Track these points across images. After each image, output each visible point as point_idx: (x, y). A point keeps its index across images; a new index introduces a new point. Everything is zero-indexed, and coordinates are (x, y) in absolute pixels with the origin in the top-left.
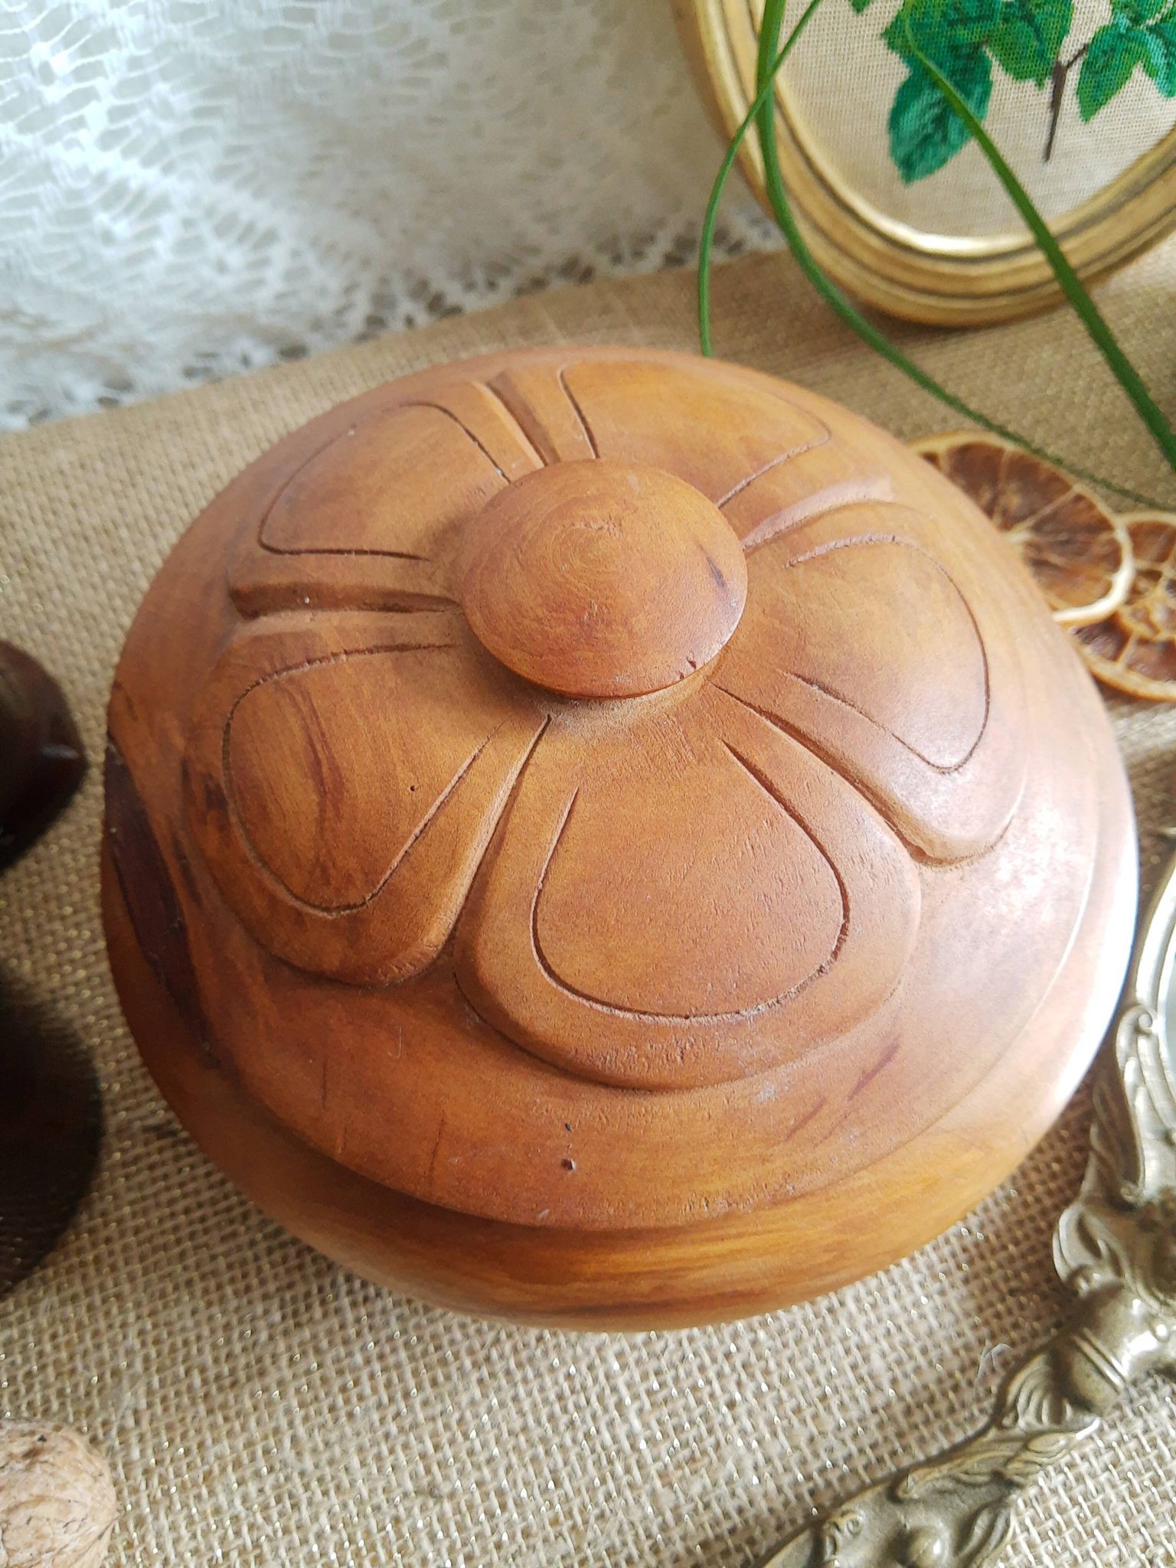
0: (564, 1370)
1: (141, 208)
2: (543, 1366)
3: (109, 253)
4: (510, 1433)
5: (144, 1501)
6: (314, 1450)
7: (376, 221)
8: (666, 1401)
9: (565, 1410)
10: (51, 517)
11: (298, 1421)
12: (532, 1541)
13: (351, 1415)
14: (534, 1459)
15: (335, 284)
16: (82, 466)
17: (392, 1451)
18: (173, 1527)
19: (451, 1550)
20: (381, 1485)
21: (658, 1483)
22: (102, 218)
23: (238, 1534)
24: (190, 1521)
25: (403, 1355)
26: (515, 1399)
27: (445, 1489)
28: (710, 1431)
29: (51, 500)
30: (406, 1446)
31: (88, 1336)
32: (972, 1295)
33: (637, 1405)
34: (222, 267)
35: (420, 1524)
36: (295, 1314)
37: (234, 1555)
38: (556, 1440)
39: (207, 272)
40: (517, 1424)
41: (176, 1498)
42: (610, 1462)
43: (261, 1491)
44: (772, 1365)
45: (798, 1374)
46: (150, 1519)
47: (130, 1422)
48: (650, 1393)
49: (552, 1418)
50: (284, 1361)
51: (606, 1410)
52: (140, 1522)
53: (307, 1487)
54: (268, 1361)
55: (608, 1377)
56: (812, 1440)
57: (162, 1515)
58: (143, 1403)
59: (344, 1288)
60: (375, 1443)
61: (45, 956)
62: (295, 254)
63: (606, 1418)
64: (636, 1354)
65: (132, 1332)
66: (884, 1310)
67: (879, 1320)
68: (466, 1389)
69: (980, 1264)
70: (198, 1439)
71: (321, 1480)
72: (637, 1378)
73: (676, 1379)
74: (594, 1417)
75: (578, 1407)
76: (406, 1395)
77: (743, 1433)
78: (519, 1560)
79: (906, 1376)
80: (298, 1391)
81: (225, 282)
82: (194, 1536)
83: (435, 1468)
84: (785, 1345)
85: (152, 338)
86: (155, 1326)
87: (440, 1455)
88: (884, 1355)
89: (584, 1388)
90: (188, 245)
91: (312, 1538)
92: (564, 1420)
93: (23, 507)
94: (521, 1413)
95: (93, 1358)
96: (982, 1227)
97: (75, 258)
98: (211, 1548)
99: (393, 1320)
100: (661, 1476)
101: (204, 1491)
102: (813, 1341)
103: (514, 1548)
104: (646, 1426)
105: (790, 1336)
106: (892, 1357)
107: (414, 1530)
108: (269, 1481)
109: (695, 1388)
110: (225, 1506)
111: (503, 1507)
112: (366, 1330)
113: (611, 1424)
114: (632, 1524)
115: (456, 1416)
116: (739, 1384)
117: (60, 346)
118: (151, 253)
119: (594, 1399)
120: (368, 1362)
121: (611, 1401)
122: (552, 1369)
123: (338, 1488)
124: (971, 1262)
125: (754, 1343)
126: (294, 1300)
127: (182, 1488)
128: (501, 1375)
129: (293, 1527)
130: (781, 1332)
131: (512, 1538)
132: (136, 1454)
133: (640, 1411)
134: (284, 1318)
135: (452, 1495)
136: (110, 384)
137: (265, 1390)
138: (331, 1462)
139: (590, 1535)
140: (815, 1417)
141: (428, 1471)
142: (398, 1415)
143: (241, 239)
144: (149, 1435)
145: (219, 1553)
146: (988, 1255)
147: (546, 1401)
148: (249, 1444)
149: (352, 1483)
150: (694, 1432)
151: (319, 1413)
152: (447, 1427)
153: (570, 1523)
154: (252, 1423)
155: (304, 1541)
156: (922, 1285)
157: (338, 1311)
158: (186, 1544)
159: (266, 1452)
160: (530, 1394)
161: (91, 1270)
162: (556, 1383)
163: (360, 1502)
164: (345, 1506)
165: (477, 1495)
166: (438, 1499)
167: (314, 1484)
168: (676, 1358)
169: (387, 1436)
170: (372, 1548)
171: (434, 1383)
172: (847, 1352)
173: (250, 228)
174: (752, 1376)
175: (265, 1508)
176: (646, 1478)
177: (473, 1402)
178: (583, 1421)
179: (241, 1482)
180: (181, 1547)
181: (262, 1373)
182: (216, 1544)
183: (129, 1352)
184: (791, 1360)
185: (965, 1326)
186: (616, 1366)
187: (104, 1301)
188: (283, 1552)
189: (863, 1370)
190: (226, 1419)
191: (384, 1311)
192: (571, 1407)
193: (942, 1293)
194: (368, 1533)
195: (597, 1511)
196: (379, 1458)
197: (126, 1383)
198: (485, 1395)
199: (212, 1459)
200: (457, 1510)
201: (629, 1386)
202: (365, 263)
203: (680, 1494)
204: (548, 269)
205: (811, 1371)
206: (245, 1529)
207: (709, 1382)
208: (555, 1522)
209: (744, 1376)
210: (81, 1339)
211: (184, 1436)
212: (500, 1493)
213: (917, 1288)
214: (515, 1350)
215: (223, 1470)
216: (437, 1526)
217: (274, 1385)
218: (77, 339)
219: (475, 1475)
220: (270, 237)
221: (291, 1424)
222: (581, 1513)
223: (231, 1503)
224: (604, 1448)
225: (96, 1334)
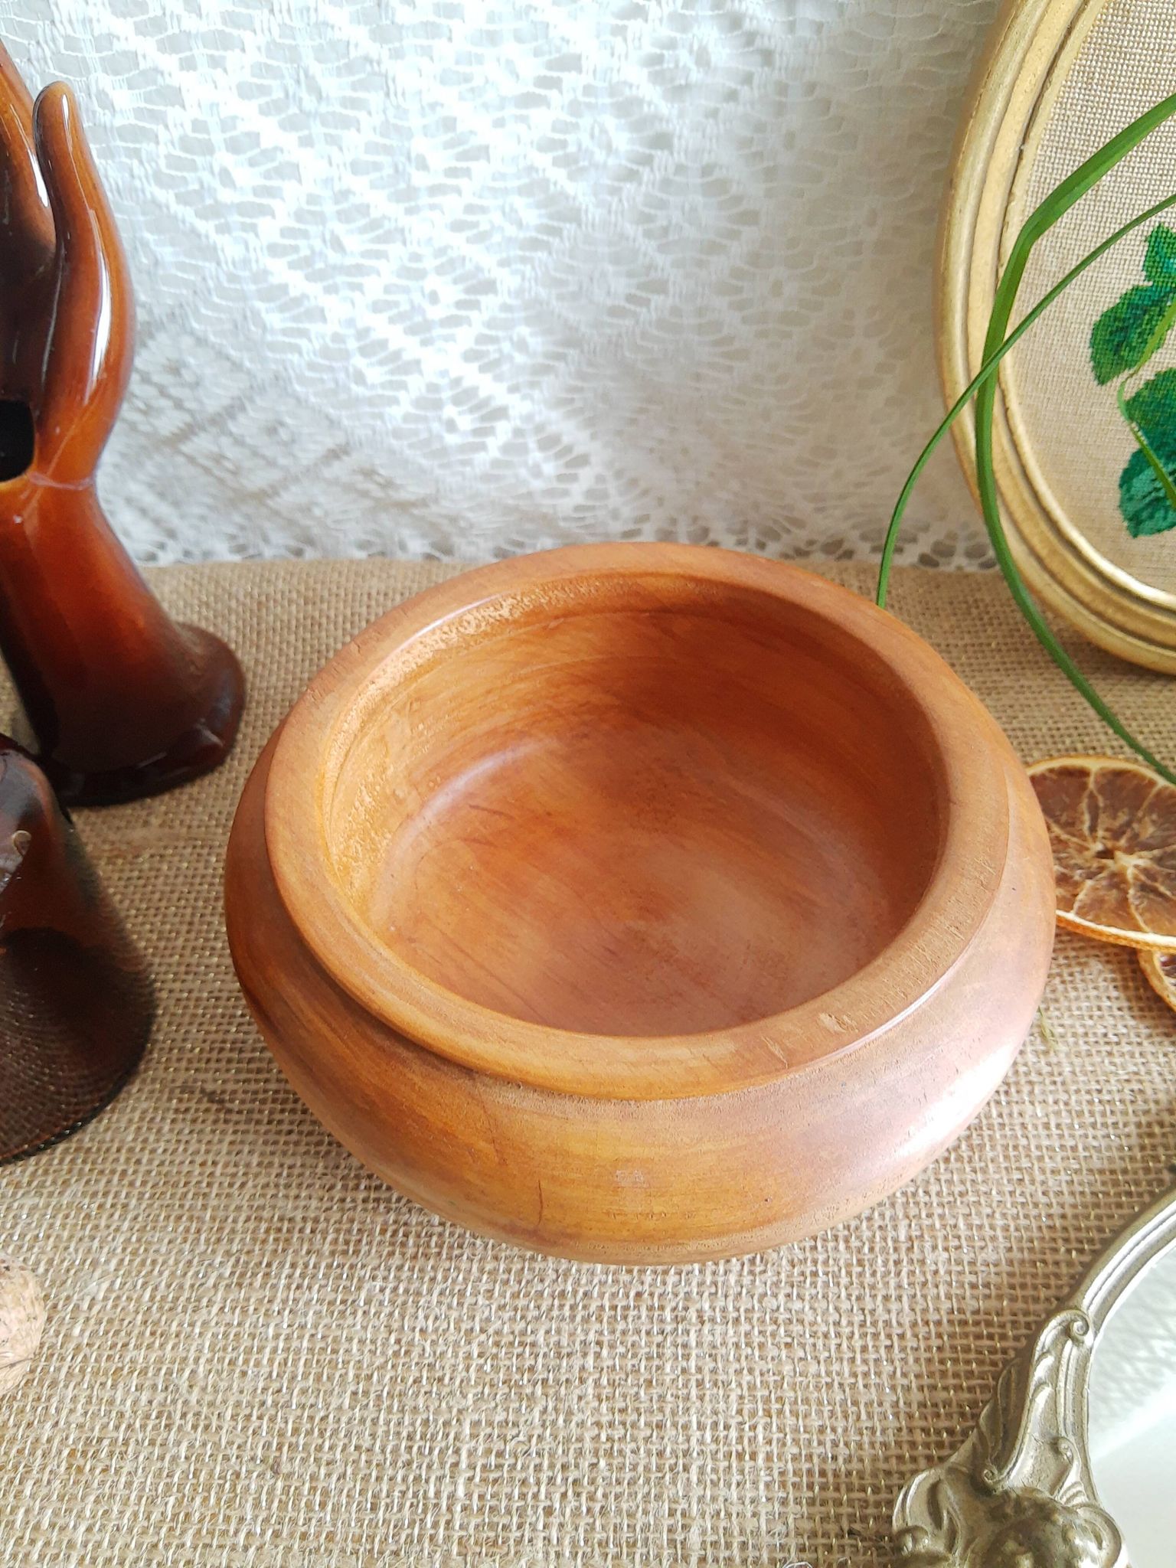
0: (425, 1416)
1: (484, 411)
2: (409, 1403)
3: (452, 440)
4: (357, 1448)
6: (204, 1389)
7: (676, 469)
8: (495, 1481)
9: (409, 1448)
10: (348, 626)
11: (202, 1361)
12: (331, 1546)
13: (244, 1374)
14: (366, 1479)
15: (627, 512)
16: (386, 595)
17: (260, 1418)
18: (74, 1399)
19: (266, 1520)
20: (238, 1441)
21: (455, 1549)
22: (450, 411)
23: (117, 1428)
24: (89, 1402)
25: (305, 1344)
26: (375, 1422)
27: (285, 1468)
28: (520, 1526)
29: (353, 614)
30: (272, 1420)
31: (89, 1227)
32: (811, 1518)
33: (470, 1474)
34: (537, 472)
35: (253, 1487)
36: (242, 1275)
38: (390, 1472)
39: (523, 472)
40: (366, 1443)
41: (87, 1378)
42: (425, 1511)
43: (150, 1402)
44: (599, 1494)
45: (619, 1511)
46: (62, 1385)
47: (85, 1306)
48: (485, 1467)
49: (396, 1450)
50: (215, 1309)
51: (442, 1464)
52: (54, 1384)
53: (184, 1415)
54: (204, 1302)
55: (456, 1438)
57: (72, 1386)
58: (101, 1296)
59: (286, 1271)
60: (250, 1405)
61: (196, 939)
62: (600, 479)
63: (439, 1473)
64: (489, 1430)
65: (121, 1239)
66: (722, 1492)
67: (714, 1499)
68: (340, 1395)
69: (831, 1494)
70: (126, 1340)
71: (197, 1414)
72: (480, 1452)
73: (513, 1467)
74: (429, 1467)
75: (420, 1453)
76: (293, 1378)
77: (547, 1539)
78: (313, 1557)
79: (716, 1560)
80: (215, 1335)
81: (537, 485)
82: (86, 1413)
83: (285, 1449)
84: (619, 1482)
85: (470, 515)
86: (139, 1240)
87: (294, 1440)
88: (704, 1532)
89: (433, 1439)
90: (515, 448)
91: (168, 1458)
92: (405, 1457)
93: (332, 614)
94: (373, 1435)
95: (86, 1243)
96: (848, 1460)
97: (424, 435)
98: (92, 1430)
99: (311, 1313)
100: (460, 1543)
101: (109, 1383)
102: (646, 1489)
103: (315, 1544)
104: (469, 1495)
105: (628, 1475)
106: (710, 1538)
107: (247, 1488)
108: (160, 1397)
109: (524, 1482)
110: (118, 1402)
111: (323, 1505)
112: (287, 1312)
113: (440, 1479)
115: (322, 1414)
116: (564, 1495)
117: (404, 506)
118: (483, 447)
119: (436, 1452)
120: (277, 1337)
121: (450, 1460)
122: (415, 1409)
123: (207, 1427)
124: (824, 1487)
125: (594, 1466)
126: (247, 1263)
127: (96, 1373)
128: (372, 1396)
129: (158, 1442)
130: (621, 1468)
131: (318, 1536)
132: (77, 1331)
133: (471, 1479)
134: (232, 1273)
135: (288, 1476)
136: (434, 545)
137: (192, 1325)
138: (211, 1404)
140: (617, 1558)
141: (280, 1448)
142: (279, 1391)
143: (559, 455)
144: (92, 1321)
145: (96, 1434)
146: (843, 1487)
147: (398, 1434)
148: (160, 1361)
149: (220, 1428)
150: (505, 1520)
151: (221, 1360)
152: (311, 1418)
153: (368, 1547)
154: (169, 1347)
155: (162, 1458)
156: (767, 1485)
157: (274, 1287)
158: (77, 1417)
159: (169, 1373)
160: (388, 1423)
161: (116, 1178)
162: (413, 1424)
163: (216, 1445)
165: (307, 1485)
166: (276, 1472)
167: (190, 1416)
168: (521, 1448)
169: (263, 1403)
170: (208, 1489)
171: (318, 1378)
172: (672, 1514)
173: (569, 449)
174: (578, 1495)
175: (148, 1417)
176: (448, 1539)
177: (340, 1408)
178: (420, 1467)
179: (139, 1388)
180: (72, 1418)
181: (196, 1310)
182: (97, 1429)
183: (112, 1252)
184: (617, 1497)
185: (793, 1543)
186: (467, 1430)
187: (113, 1206)
188: (141, 1458)
189: (679, 1537)
190: (153, 1334)
191: (308, 1303)
192: (415, 1449)
193: (784, 1502)
194: (211, 1474)
195: (394, 1548)
196: (248, 1417)
197: (97, 1274)
198: (352, 1408)
199: (128, 1359)
200: (286, 1490)
201: (470, 1454)
202: (661, 501)
204: (811, 543)
205: (631, 1515)
206: (123, 1427)
207: (538, 1483)
208: (358, 1540)
209: (570, 1493)
210: (83, 1227)
211: (117, 1333)
213: (762, 1486)
214: (393, 1380)
215: (131, 1372)
216: (264, 1497)
217: (199, 1324)
218: (413, 504)
219: (313, 1468)
220: (583, 460)
221: (197, 1360)
222: (381, 1542)
223: (123, 1402)
224: (425, 1497)
225: (96, 1227)
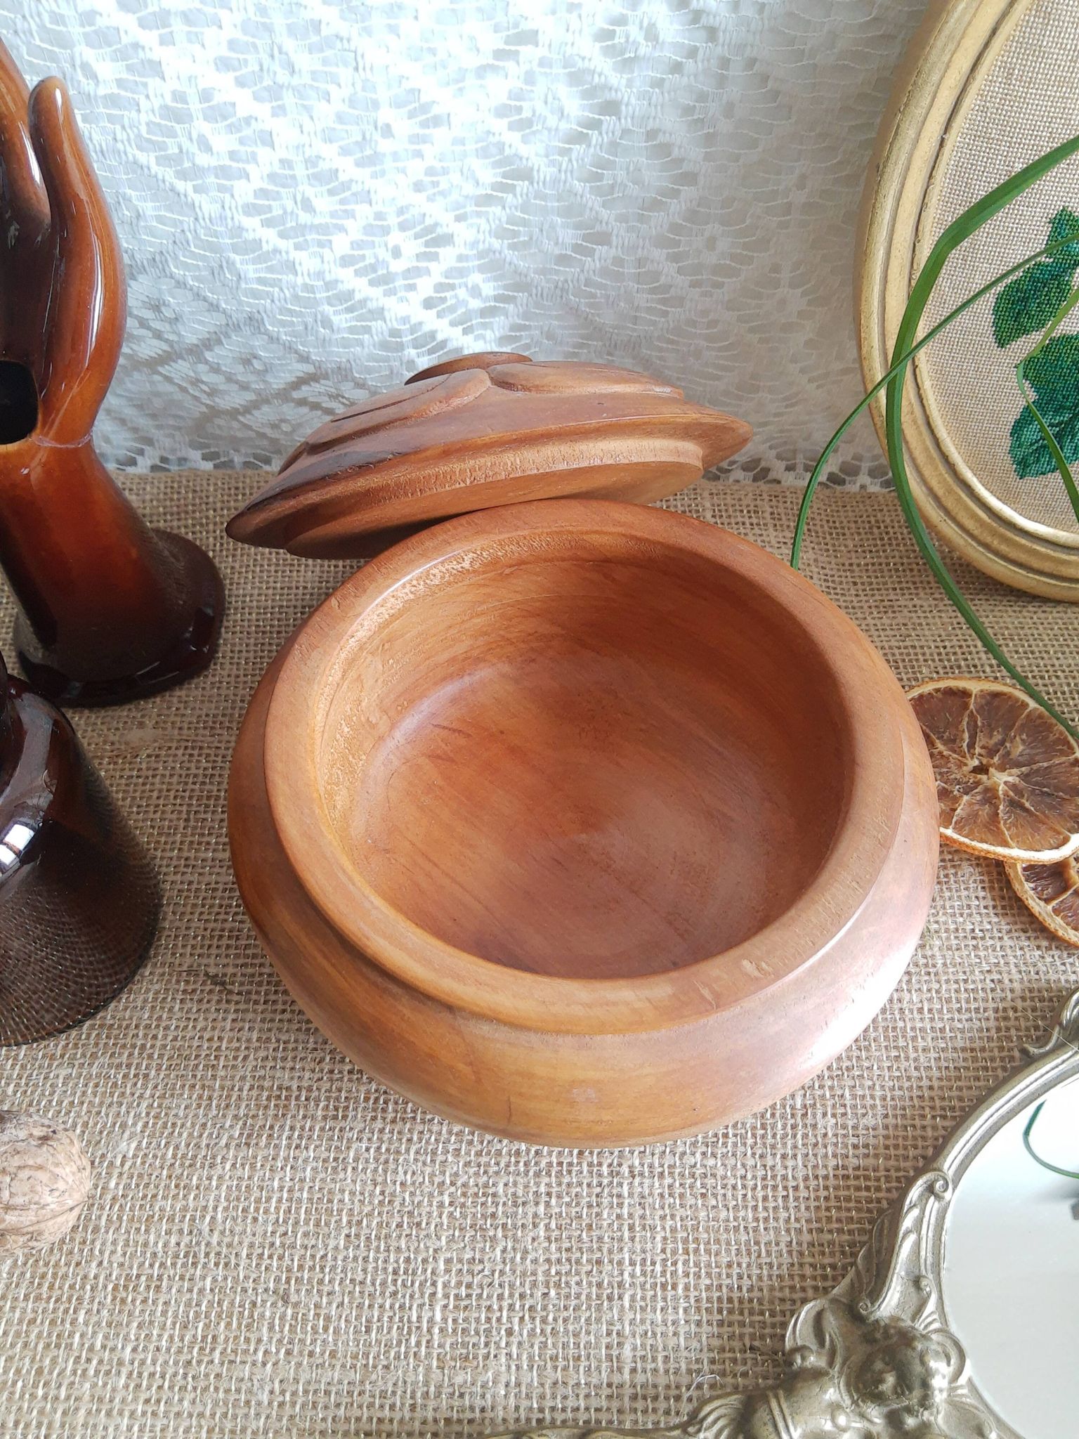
0: (406, 1255)
2: (394, 1244)
4: (352, 1281)
5: (104, 1218)
6: (222, 1233)
8: (466, 1308)
9: (395, 1282)
11: (220, 1209)
12: (334, 1362)
13: (255, 1220)
14: (360, 1306)
17: (270, 1257)
18: (114, 1243)
19: (280, 1341)
20: (254, 1276)
21: (435, 1363)
23: (151, 1266)
24: (127, 1244)
25: (305, 1195)
26: (366, 1259)
27: (293, 1298)
28: (487, 1344)
30: (281, 1258)
31: (116, 1094)
32: (720, 1336)
33: (445, 1302)
35: (267, 1314)
36: (249, 1136)
37: (143, 1278)
38: (380, 1301)
40: (359, 1278)
41: (124, 1224)
42: (409, 1333)
43: (178, 1244)
44: (550, 1318)
45: (566, 1331)
46: (103, 1230)
47: (118, 1163)
48: (457, 1297)
49: (383, 1283)
50: (228, 1165)
51: (422, 1295)
52: (96, 1229)
53: (207, 1255)
54: (219, 1160)
55: (433, 1273)
56: (555, 1383)
57: (111, 1232)
58: (131, 1154)
59: (286, 1133)
60: (262, 1246)
63: (420, 1301)
64: (459, 1266)
65: (144, 1104)
66: (649, 1316)
67: (643, 1322)
68: (336, 1238)
69: (736, 1317)
70: (154, 1192)
71: (218, 1254)
72: (453, 1284)
73: (480, 1296)
74: (412, 1297)
75: (404, 1285)
76: (297, 1223)
77: (509, 1355)
78: (319, 1371)
79: (644, 1371)
80: (229, 1188)
82: (125, 1254)
83: (293, 1282)
84: (566, 1308)
86: (160, 1106)
87: (299, 1275)
88: (634, 1349)
89: (414, 1273)
91: (196, 1290)
92: (391, 1289)
94: (365, 1270)
95: (114, 1109)
96: (751, 1289)
98: (131, 1268)
99: (309, 1169)
100: (438, 1359)
101: (143, 1228)
102: (588, 1314)
103: (321, 1361)
104: (445, 1320)
105: (573, 1303)
106: (640, 1353)
107: (262, 1316)
108: (186, 1239)
109: (489, 1308)
110: (151, 1244)
111: (326, 1329)
112: (289, 1168)
114: (405, 1382)
115: (322, 1253)
116: (522, 1319)
119: (417, 1284)
120: (281, 1189)
121: (429, 1291)
122: (398, 1249)
123: (226, 1265)
124: (731, 1312)
125: (545, 1295)
126: (253, 1126)
127: (131, 1220)
128: (363, 1238)
129: (187, 1278)
130: (568, 1297)
131: (322, 1354)
133: (446, 1306)
134: (241, 1135)
135: (296, 1305)
137: (209, 1178)
138: (229, 1245)
139: (374, 1377)
140: (565, 1369)
141: (288, 1281)
142: (285, 1234)
144: (125, 1175)
145: (135, 1272)
146: (746, 1312)
147: (385, 1269)
148: (185, 1209)
149: (237, 1265)
150: (475, 1340)
151: (236, 1208)
152: (313, 1256)
153: (364, 1362)
154: (192, 1197)
155: (190, 1290)
156: (685, 1310)
157: (277, 1146)
158: (118, 1257)
159: (193, 1219)
160: (376, 1260)
161: (137, 1051)
162: (397, 1261)
163: (235, 1279)
164: (225, 1279)
165: (312, 1312)
166: (286, 1302)
167: (212, 1255)
168: (485, 1282)
169: (272, 1244)
170: (230, 1316)
171: (317, 1224)
172: (609, 1334)
174: (533, 1319)
175: (177, 1256)
176: (428, 1355)
177: (336, 1248)
178: (404, 1296)
179: (169, 1233)
180: (114, 1258)
181: (212, 1166)
182: (135, 1267)
183: (137, 1116)
184: (565, 1320)
185: (705, 1357)
186: (442, 1266)
187: (136, 1076)
188: (173, 1291)
189: (615, 1353)
190: (177, 1186)
191: (306, 1160)
192: (399, 1282)
193: (699, 1324)
194: (232, 1303)
195: (385, 1363)
196: (261, 1256)
197: (126, 1136)
198: (346, 1248)
199: (157, 1208)
200: (294, 1317)
201: (445, 1286)
203: (446, 1379)
205: (576, 1335)
206: (157, 1265)
207: (501, 1309)
208: (355, 1357)
209: (527, 1317)
210: (111, 1094)
211: (147, 1185)
212: (328, 1319)
213: (681, 1311)
214: (380, 1225)
215: (161, 1219)
216: (277, 1321)
217: (215, 1178)
219: (316, 1298)
221: (216, 1208)
222: (375, 1358)
223: (156, 1243)
224: (409, 1321)
225: (122, 1095)
